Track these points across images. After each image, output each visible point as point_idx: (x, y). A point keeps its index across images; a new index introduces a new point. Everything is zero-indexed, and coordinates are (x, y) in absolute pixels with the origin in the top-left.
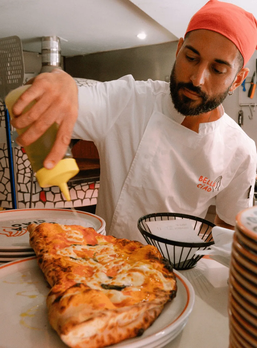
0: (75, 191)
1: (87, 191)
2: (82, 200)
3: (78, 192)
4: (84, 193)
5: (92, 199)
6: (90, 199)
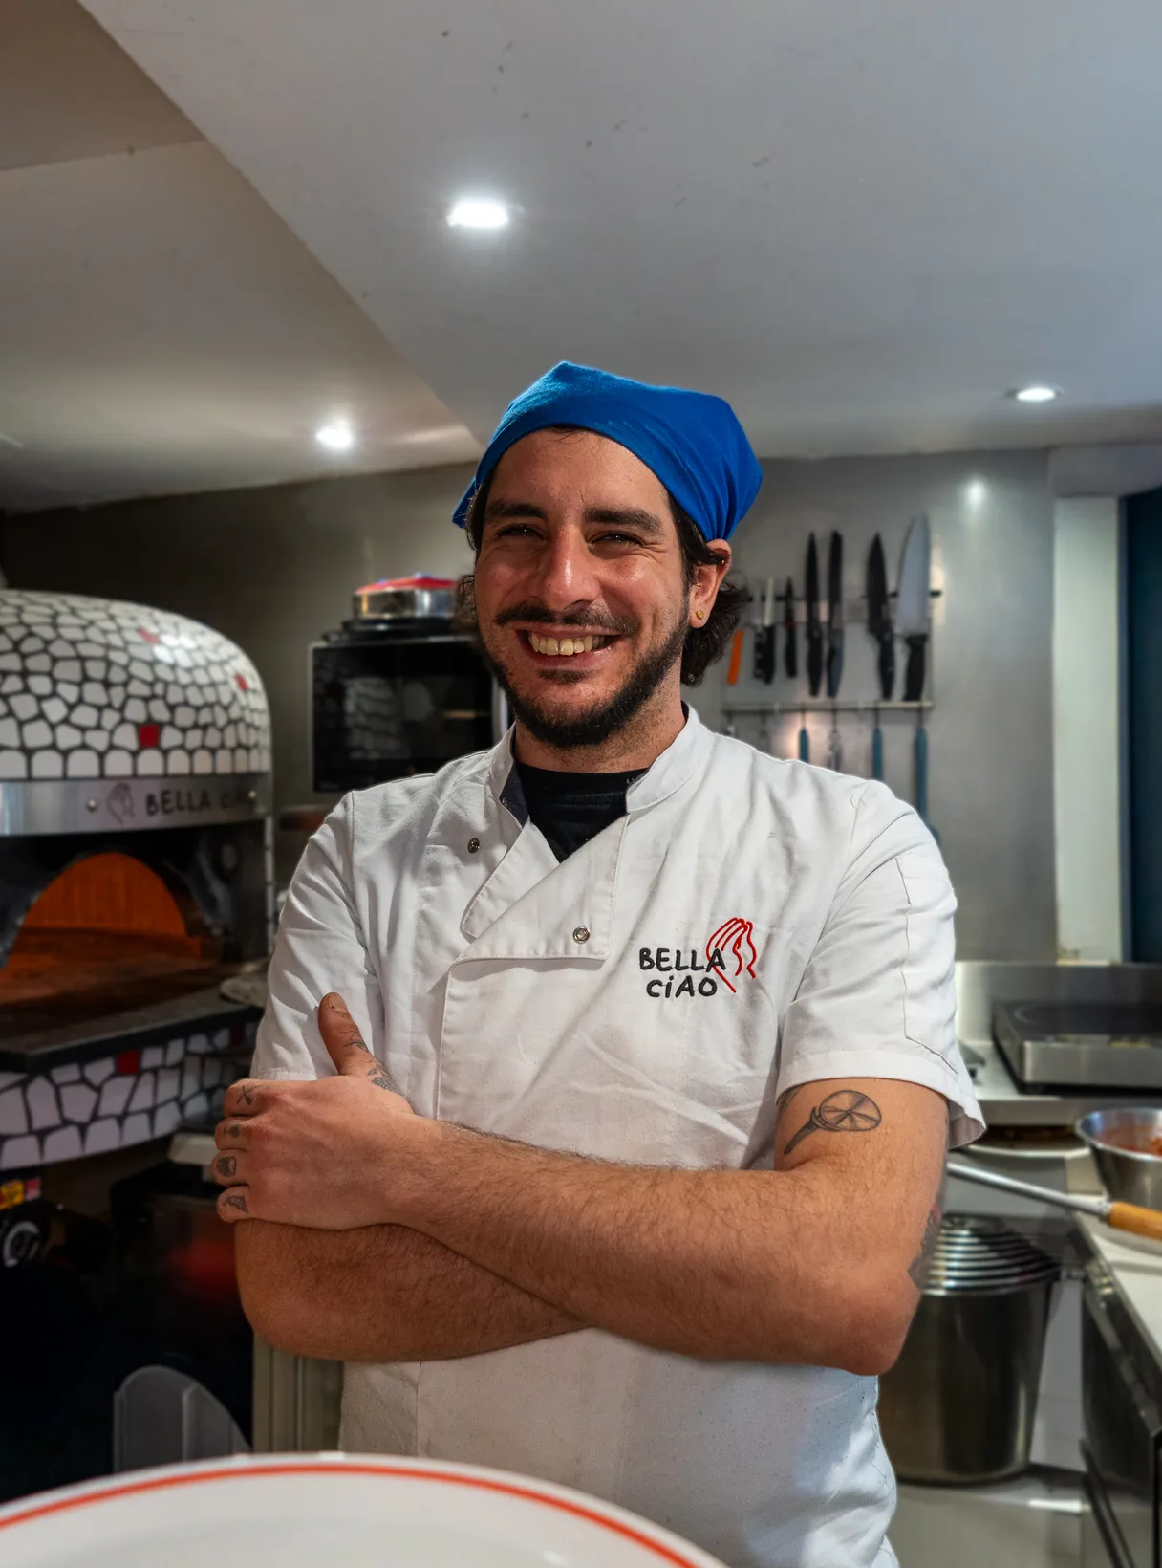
0: (50, 1091)
1: (108, 1088)
2: (83, 1129)
3: (65, 1092)
4: (92, 1096)
5: (130, 1122)
6: (121, 1119)
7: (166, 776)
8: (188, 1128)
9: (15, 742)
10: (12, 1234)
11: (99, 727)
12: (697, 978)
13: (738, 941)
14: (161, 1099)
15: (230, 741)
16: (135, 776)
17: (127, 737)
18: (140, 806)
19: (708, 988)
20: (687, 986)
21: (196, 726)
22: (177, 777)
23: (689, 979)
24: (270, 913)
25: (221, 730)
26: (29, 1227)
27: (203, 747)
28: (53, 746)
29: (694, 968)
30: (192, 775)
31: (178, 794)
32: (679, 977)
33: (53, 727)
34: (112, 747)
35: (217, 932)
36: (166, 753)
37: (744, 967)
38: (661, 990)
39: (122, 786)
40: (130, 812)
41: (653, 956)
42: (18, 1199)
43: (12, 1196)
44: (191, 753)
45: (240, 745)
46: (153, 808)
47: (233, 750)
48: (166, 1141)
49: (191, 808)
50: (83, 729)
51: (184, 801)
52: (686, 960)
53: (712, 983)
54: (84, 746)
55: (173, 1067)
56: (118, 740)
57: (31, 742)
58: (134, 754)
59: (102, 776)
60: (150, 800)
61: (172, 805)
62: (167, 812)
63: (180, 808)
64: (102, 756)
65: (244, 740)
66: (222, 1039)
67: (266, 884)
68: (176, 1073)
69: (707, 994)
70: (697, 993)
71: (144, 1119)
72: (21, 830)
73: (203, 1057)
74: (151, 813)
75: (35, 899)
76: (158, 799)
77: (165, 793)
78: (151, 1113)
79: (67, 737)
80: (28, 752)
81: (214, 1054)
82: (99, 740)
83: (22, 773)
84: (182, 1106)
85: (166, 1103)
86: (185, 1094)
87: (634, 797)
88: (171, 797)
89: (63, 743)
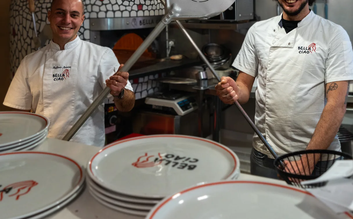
7: (144, 16)
8: (149, 96)
9: (111, 9)
10: (111, 118)
11: (129, 6)
12: (306, 51)
13: (313, 46)
14: (143, 89)
15: (158, 8)
16: (137, 16)
17: (135, 8)
18: (138, 23)
19: (308, 52)
20: (305, 52)
21: (150, 5)
22: (146, 16)
23: (305, 51)
24: (167, 47)
25: (156, 5)
26: (115, 117)
27: (152, 9)
28: (119, 10)
29: (306, 49)
30: (150, 16)
31: (147, 21)
32: (304, 51)
33: (119, 6)
34: (132, 10)
35: (155, 51)
36: (144, 11)
37: (314, 50)
38: (301, 52)
39: (134, 19)
40: (136, 24)
41: (300, 48)
42: (112, 110)
43: (111, 110)
44: (149, 11)
45: (160, 9)
46: (141, 24)
47: (159, 10)
48: (144, 99)
49: (149, 23)
50: (126, 6)
51: (148, 22)
52: (305, 48)
53: (309, 52)
54: (126, 10)
55: (146, 82)
56: (133, 8)
57: (115, 9)
58: (137, 12)
59: (130, 17)
60: (140, 22)
61: (145, 23)
62: (144, 24)
63: (147, 24)
64: (130, 12)
65: (161, 8)
66: (157, 76)
67: (166, 40)
68: (146, 84)
69: (308, 53)
70: (306, 53)
71: (139, 94)
72: (113, 29)
73: (152, 80)
74: (141, 25)
75: (115, 44)
76: (142, 22)
77: (144, 20)
78: (141, 92)
79: (122, 8)
80: (114, 12)
81: (155, 80)
82: (129, 8)
83: (112, 16)
84: (148, 91)
85: (144, 90)
86: (148, 89)
87: (299, 25)
88: (145, 21)
89: (121, 9)
